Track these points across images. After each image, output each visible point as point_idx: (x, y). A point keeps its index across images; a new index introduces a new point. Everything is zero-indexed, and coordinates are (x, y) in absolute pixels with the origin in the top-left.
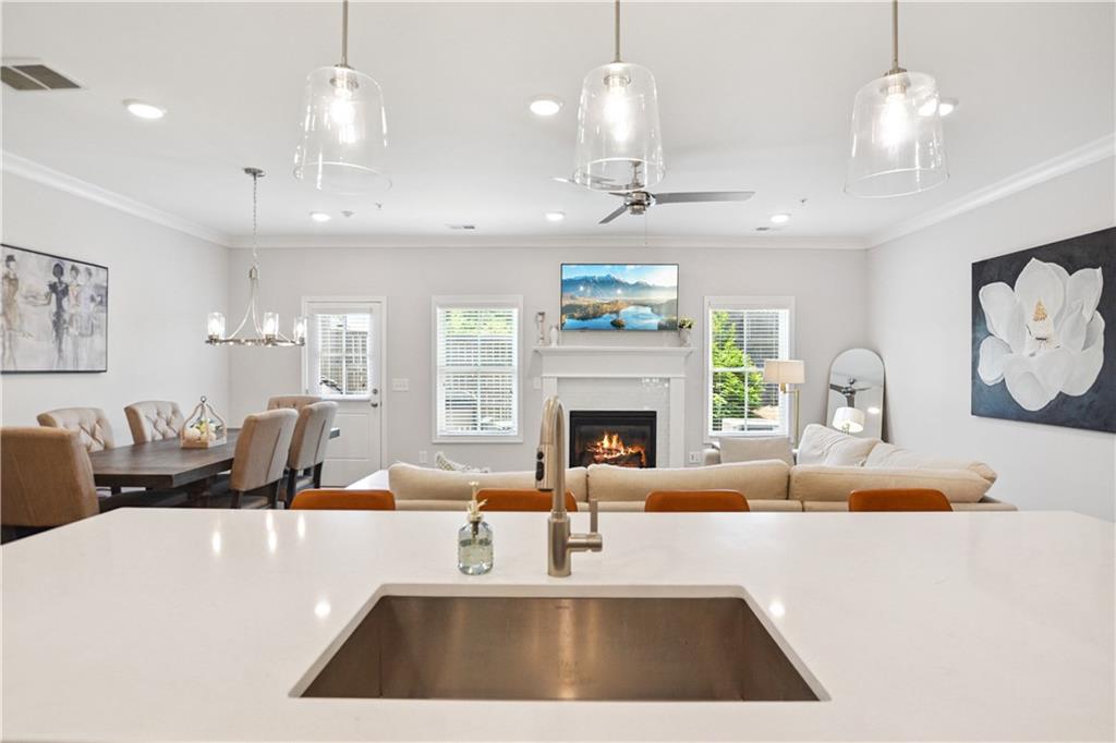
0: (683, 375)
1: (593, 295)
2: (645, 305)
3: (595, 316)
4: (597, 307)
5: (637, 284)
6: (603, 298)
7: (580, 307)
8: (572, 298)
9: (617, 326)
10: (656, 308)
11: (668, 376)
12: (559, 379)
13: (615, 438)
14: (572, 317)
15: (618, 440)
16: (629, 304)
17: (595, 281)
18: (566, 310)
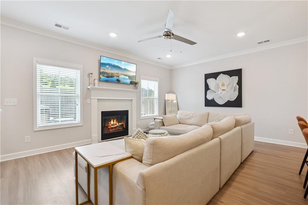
0: (136, 99)
1: (111, 70)
2: (127, 76)
3: (111, 77)
4: (112, 74)
5: (125, 69)
6: (114, 71)
7: (106, 73)
8: (104, 69)
9: (118, 81)
10: (130, 77)
11: (132, 99)
12: (98, 99)
13: (115, 121)
14: (104, 76)
15: (116, 121)
16: (122, 75)
17: (112, 65)
18: (100, 73)
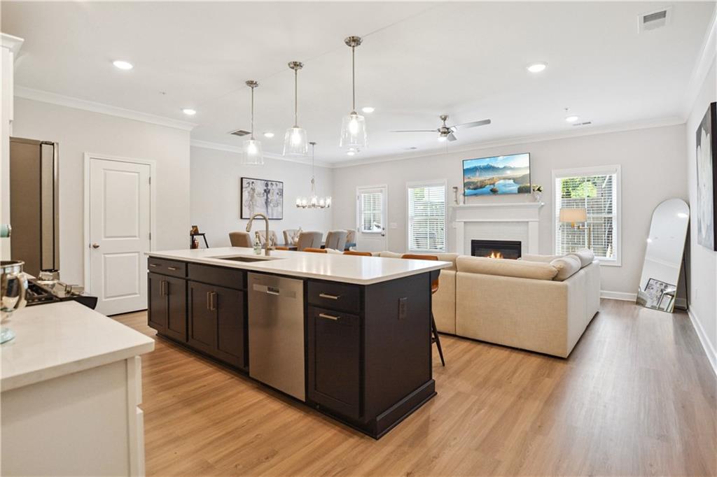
0: (538, 220)
1: (480, 176)
2: (510, 179)
3: (481, 187)
4: (481, 182)
5: (504, 168)
6: (486, 177)
7: (473, 183)
8: (469, 178)
9: (494, 191)
10: (515, 180)
11: (527, 220)
12: (465, 222)
13: (498, 255)
14: (469, 188)
15: (500, 256)
16: (500, 179)
17: (480, 168)
18: (466, 185)
